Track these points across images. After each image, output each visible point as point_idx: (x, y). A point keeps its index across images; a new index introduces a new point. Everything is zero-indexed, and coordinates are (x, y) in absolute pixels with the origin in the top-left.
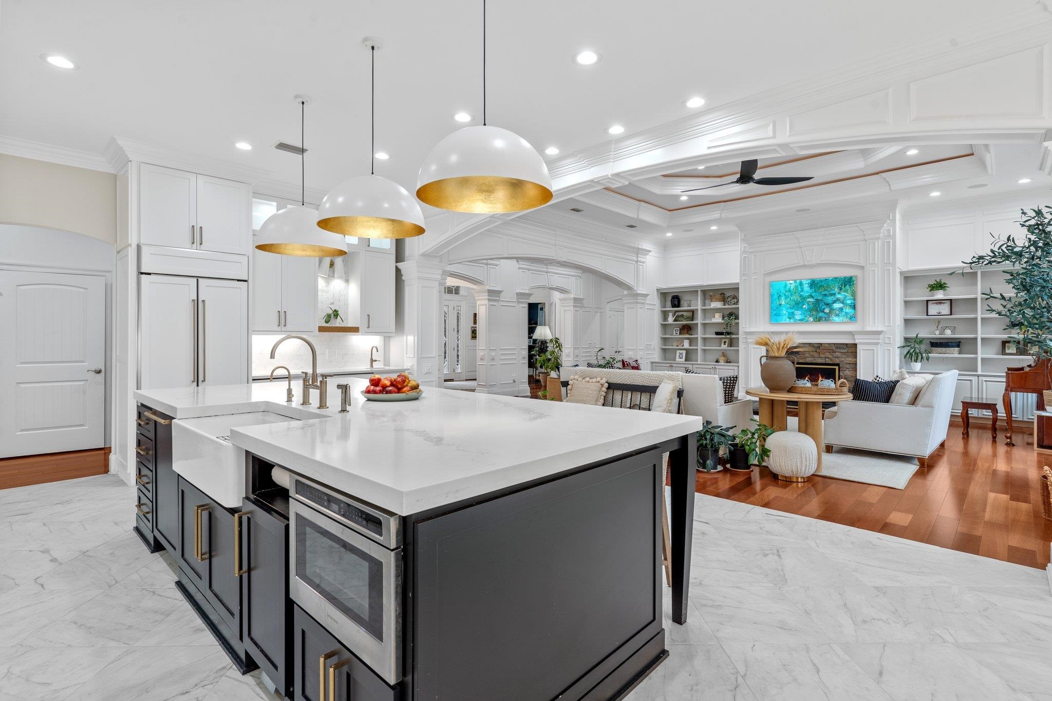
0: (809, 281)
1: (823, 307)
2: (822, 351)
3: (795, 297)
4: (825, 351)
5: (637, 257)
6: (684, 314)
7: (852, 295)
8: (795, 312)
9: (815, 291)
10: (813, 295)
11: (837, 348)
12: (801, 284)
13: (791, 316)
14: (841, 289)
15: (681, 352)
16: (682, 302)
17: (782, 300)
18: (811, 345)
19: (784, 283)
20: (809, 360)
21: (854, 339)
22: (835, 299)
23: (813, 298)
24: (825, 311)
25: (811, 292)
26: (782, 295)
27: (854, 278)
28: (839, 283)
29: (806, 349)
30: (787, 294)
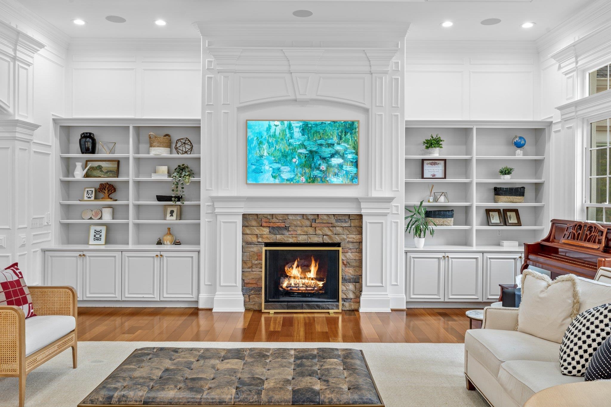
0: (301, 124)
1: (319, 162)
2: (318, 225)
3: (282, 146)
4: (323, 225)
5: (15, 50)
6: (103, 164)
7: (354, 148)
8: (282, 168)
9: (309, 138)
10: (306, 143)
11: (337, 221)
12: (290, 127)
13: (276, 173)
14: (341, 138)
15: (98, 228)
17: (264, 150)
18: (305, 217)
19: (266, 124)
20: (302, 239)
21: (360, 209)
22: (333, 151)
23: (306, 148)
24: (321, 168)
25: (303, 139)
26: (264, 142)
27: (356, 124)
28: (338, 130)
29: (299, 222)
30: (270, 141)
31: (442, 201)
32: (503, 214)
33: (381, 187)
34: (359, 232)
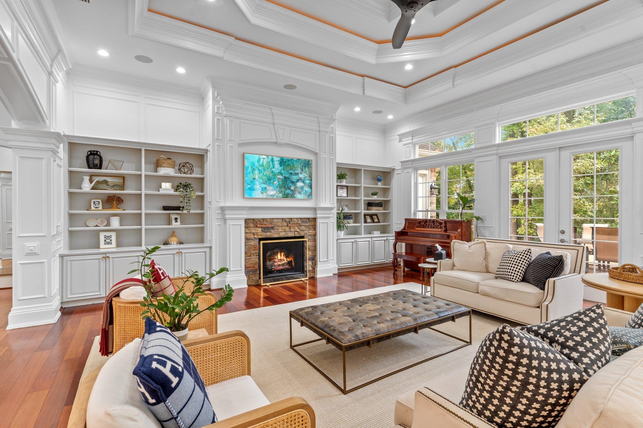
0: (279, 159)
1: (290, 185)
2: (292, 225)
3: (268, 173)
4: (294, 225)
6: (109, 179)
7: (310, 177)
9: (284, 168)
10: (282, 172)
11: (303, 222)
12: (272, 160)
13: (264, 190)
14: (302, 170)
15: (108, 234)
16: (105, 164)
17: (256, 175)
18: (284, 220)
19: (257, 157)
20: (282, 234)
21: (316, 214)
22: (298, 178)
23: (282, 175)
24: (291, 189)
25: (281, 169)
26: (256, 169)
27: (310, 161)
28: (301, 164)
29: (280, 224)
30: (260, 169)
31: (347, 210)
32: (371, 216)
33: (325, 201)
34: (314, 228)
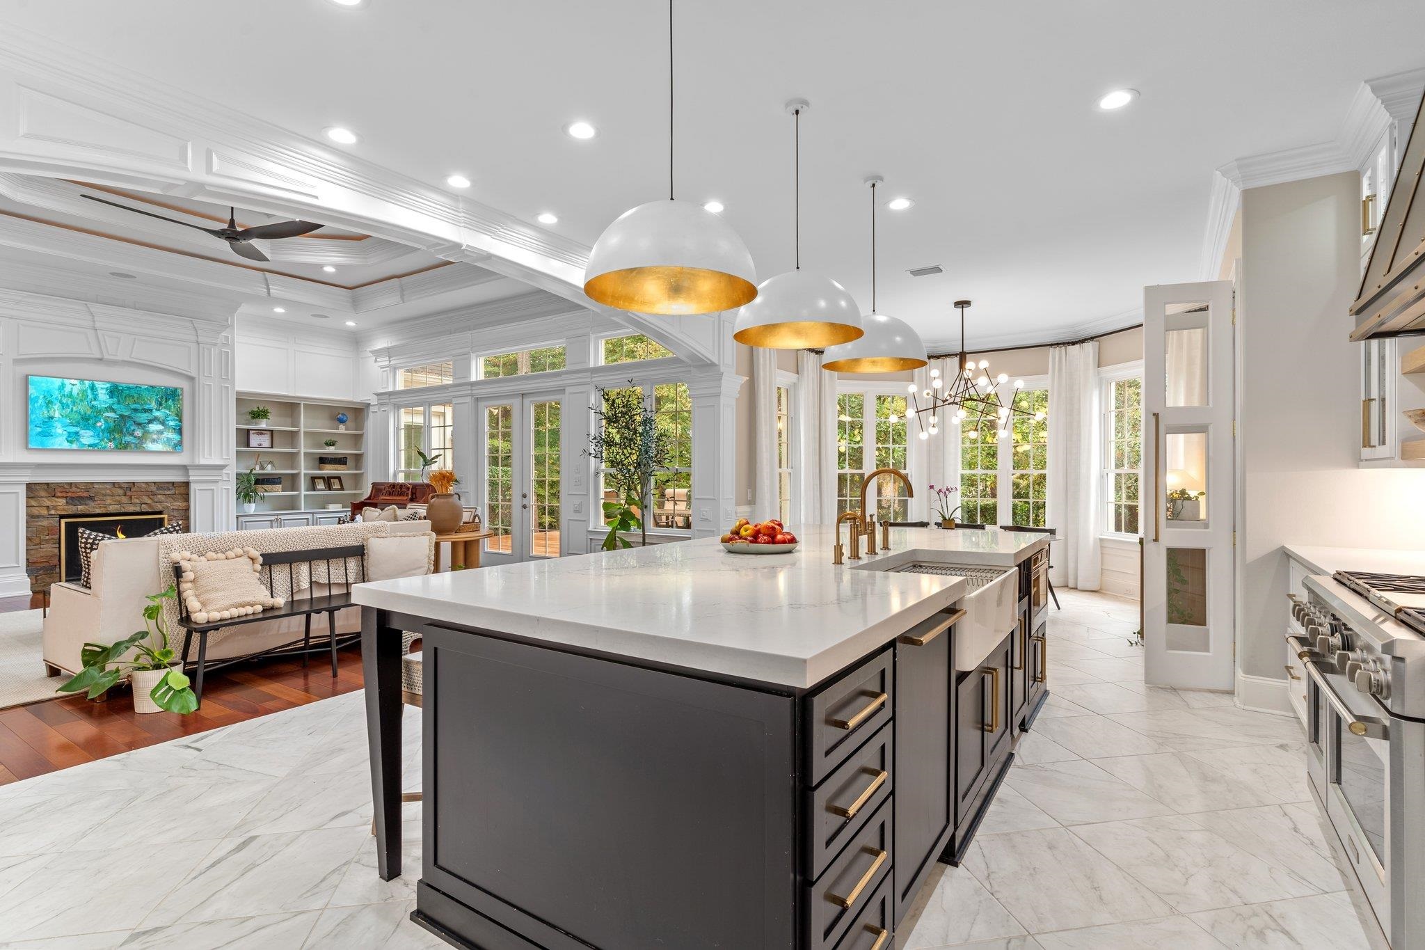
0: (108, 385)
1: (132, 428)
2: (135, 493)
3: (82, 408)
4: (141, 493)
7: (177, 415)
8: (82, 432)
9: (119, 401)
10: (115, 407)
11: (159, 488)
12: (93, 388)
13: (73, 437)
14: (160, 404)
17: (55, 411)
18: (116, 486)
19: (58, 382)
20: (112, 509)
21: (189, 476)
22: (151, 417)
23: (115, 412)
24: (136, 434)
25: (111, 402)
26: (55, 401)
27: (179, 391)
28: (157, 395)
29: (108, 491)
30: (64, 401)
31: (269, 469)
32: (328, 481)
33: (210, 455)
34: (185, 499)
